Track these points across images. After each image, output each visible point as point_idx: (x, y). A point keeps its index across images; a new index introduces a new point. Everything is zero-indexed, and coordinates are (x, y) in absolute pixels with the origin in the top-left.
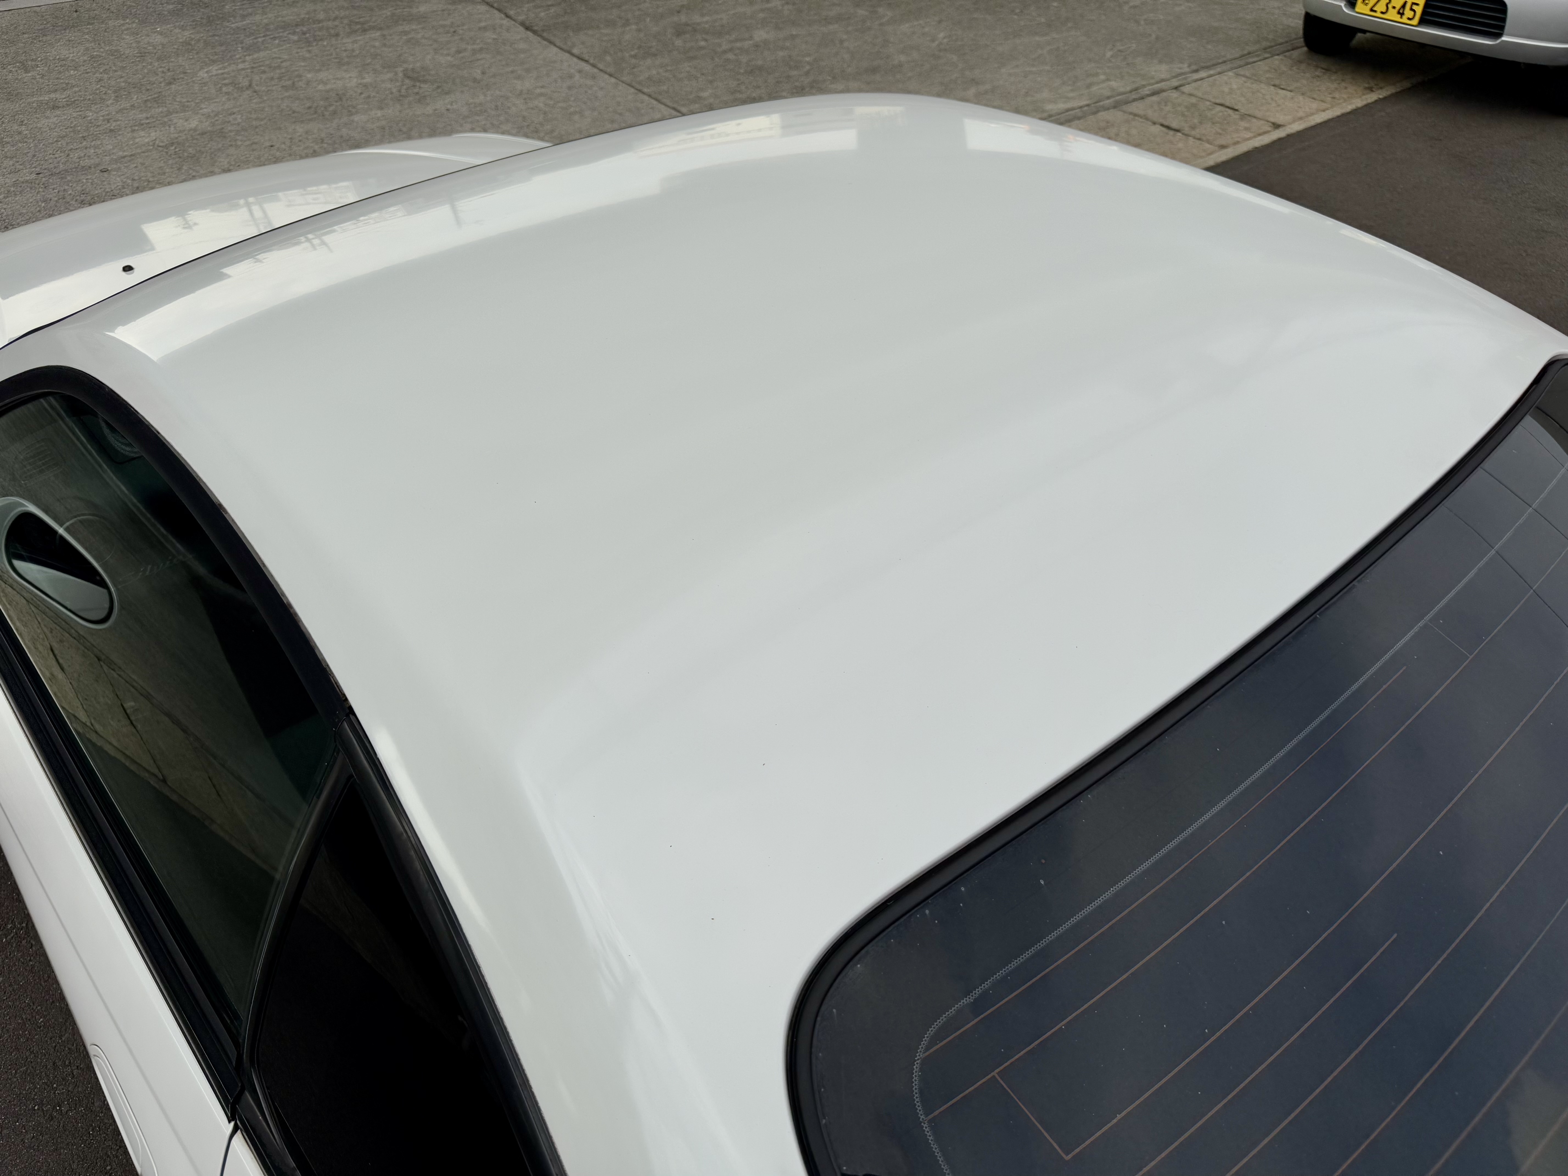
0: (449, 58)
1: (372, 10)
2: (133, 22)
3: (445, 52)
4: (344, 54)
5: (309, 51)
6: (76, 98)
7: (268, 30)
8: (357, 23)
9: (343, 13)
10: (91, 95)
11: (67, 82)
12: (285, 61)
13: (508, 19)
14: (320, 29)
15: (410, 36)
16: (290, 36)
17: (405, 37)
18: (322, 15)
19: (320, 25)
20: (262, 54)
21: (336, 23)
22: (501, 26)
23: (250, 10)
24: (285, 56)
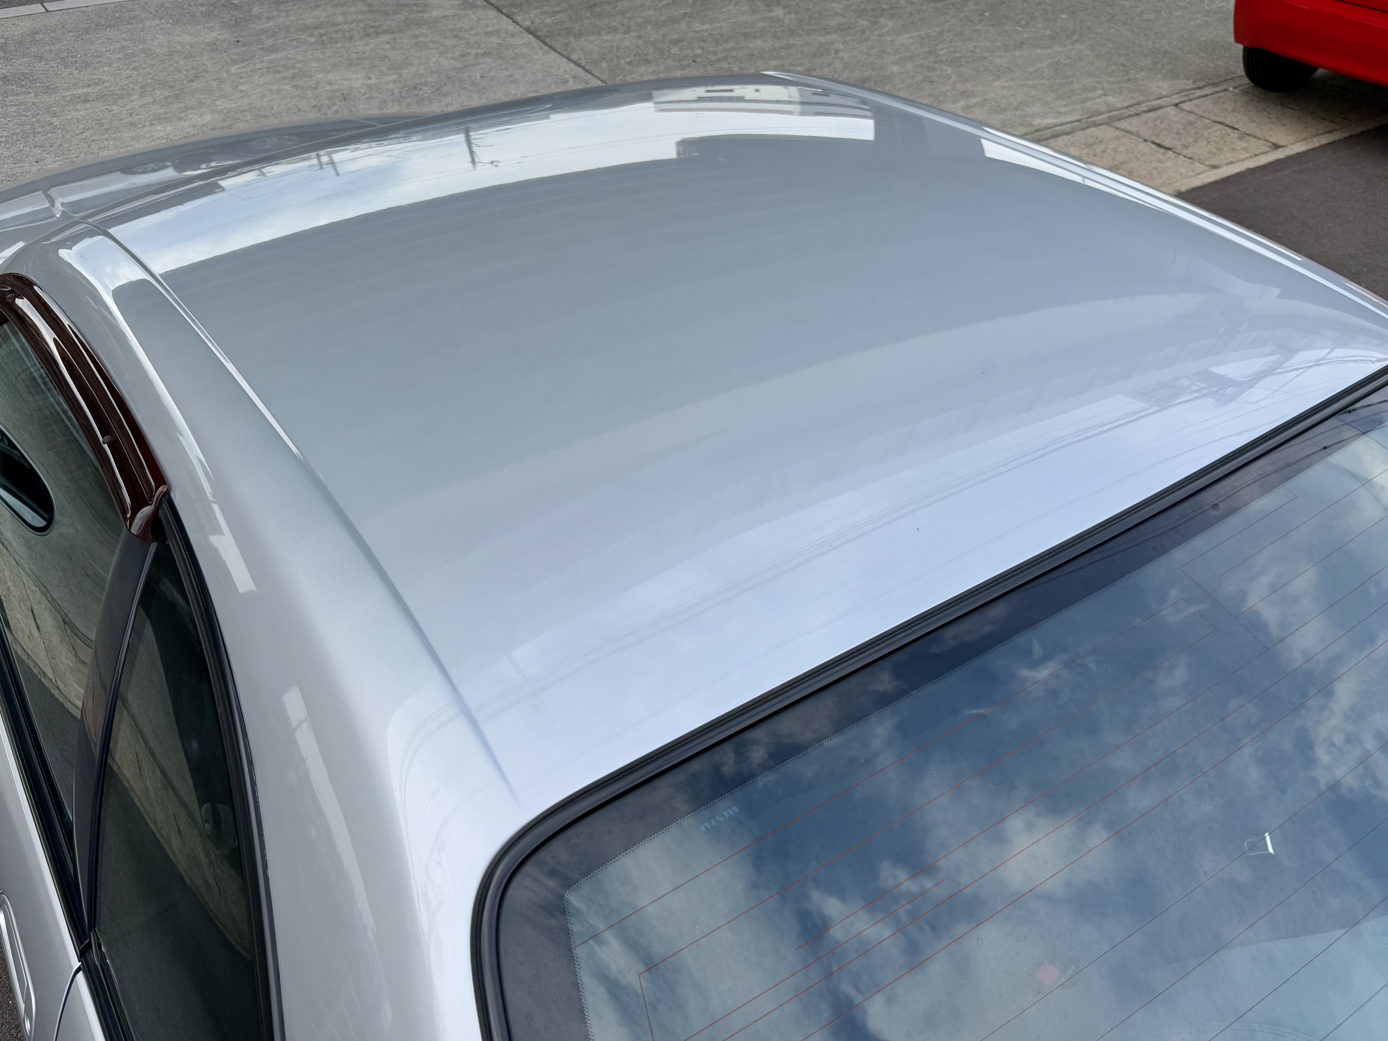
0: (453, 61)
1: (387, 14)
2: (168, 23)
3: (450, 55)
4: (355, 56)
5: (323, 53)
6: (106, 93)
7: (288, 32)
8: (371, 27)
9: (360, 17)
10: (119, 90)
11: (100, 77)
12: (300, 61)
13: (514, 24)
14: (337, 32)
15: (419, 40)
16: (308, 38)
17: (414, 41)
18: (340, 19)
19: (337, 28)
20: (279, 55)
21: (352, 26)
22: (506, 31)
23: (275, 13)
24: (301, 58)
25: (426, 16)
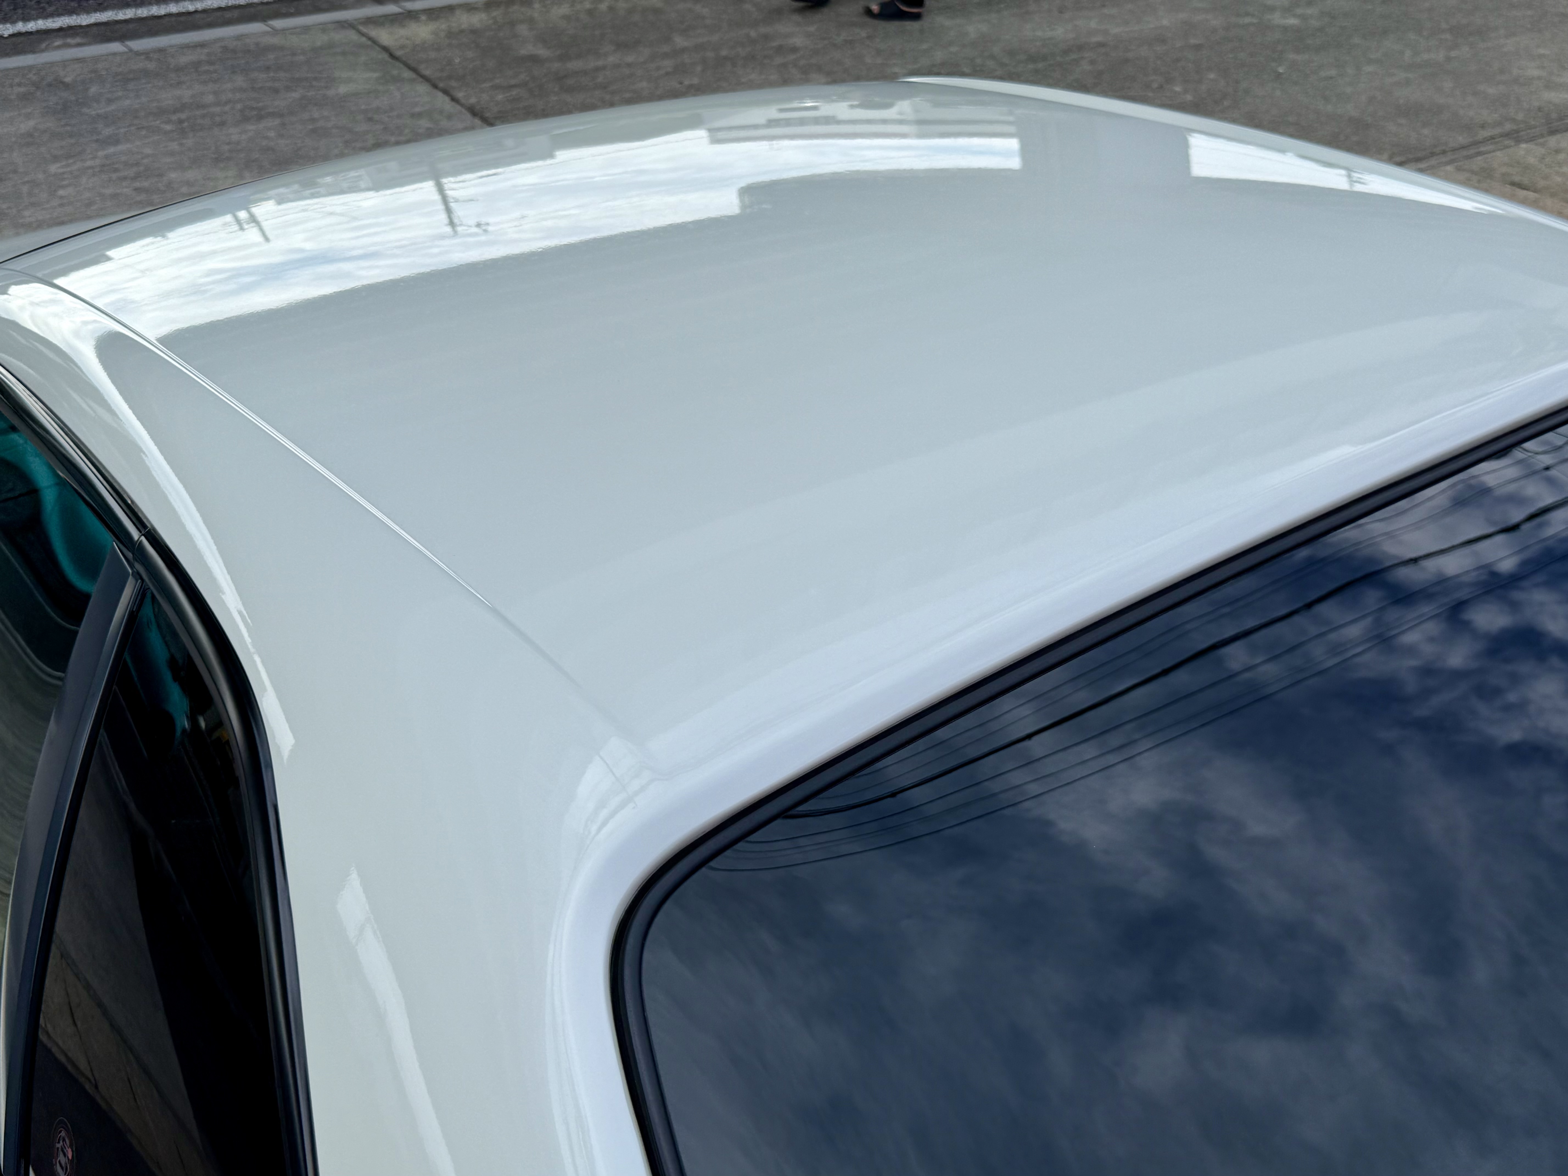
1: (276, 92)
4: (226, 148)
5: (181, 145)
7: (136, 117)
8: (252, 109)
9: (238, 96)
12: (148, 156)
13: (453, 103)
14: (203, 116)
16: (163, 126)
17: (311, 127)
18: (210, 99)
19: (205, 111)
20: (121, 147)
21: (227, 108)
22: (441, 112)
23: (120, 94)
24: (148, 151)
25: (331, 93)
